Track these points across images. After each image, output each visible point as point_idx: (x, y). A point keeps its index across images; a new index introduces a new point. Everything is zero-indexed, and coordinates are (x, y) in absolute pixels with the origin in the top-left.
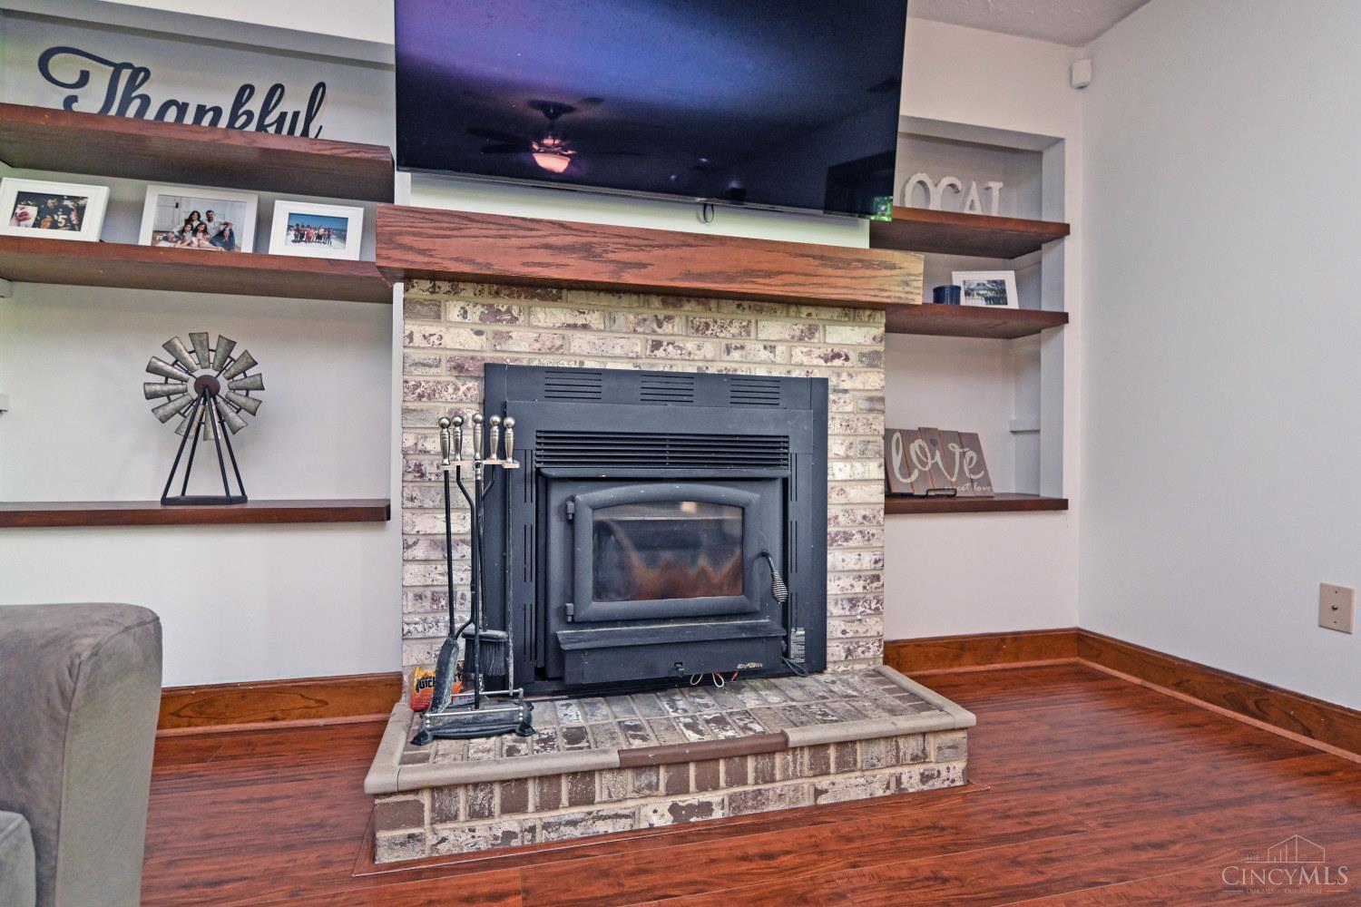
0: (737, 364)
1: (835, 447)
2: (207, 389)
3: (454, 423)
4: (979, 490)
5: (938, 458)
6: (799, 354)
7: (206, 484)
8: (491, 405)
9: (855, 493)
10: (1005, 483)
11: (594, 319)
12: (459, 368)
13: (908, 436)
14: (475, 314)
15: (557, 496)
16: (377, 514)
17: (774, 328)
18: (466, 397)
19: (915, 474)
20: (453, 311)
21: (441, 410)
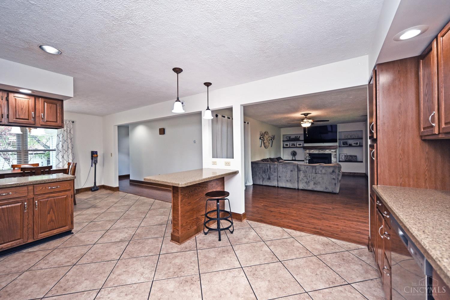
0: (325, 152)
1: (332, 157)
2: (294, 153)
3: (307, 156)
4: (356, 161)
5: (351, 158)
6: (329, 152)
7: (294, 159)
8: (309, 155)
9: (334, 160)
10: (359, 160)
11: (315, 150)
12: (307, 153)
13: (348, 156)
14: (308, 150)
15: (313, 160)
16: (303, 161)
17: (327, 150)
18: (308, 155)
19: (348, 159)
20: (307, 150)
21: (306, 156)
